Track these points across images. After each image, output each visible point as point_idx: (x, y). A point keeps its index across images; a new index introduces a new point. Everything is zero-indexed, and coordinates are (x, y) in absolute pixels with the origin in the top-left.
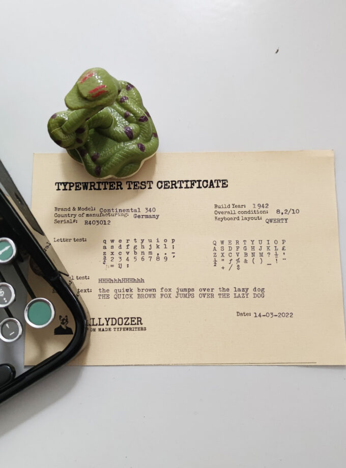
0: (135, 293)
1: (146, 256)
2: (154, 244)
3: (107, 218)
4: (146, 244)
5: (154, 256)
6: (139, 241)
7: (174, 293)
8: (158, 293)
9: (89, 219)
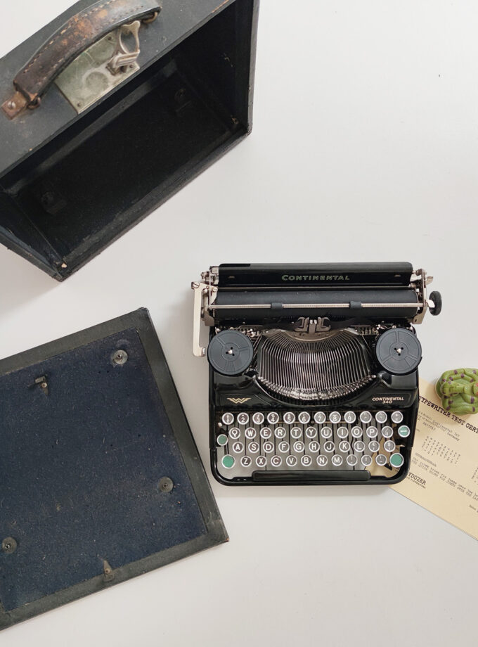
0: (429, 469)
1: (443, 455)
2: (450, 451)
3: (435, 427)
4: (446, 449)
5: (447, 458)
6: (444, 446)
7: (447, 479)
8: (439, 476)
9: (427, 422)
